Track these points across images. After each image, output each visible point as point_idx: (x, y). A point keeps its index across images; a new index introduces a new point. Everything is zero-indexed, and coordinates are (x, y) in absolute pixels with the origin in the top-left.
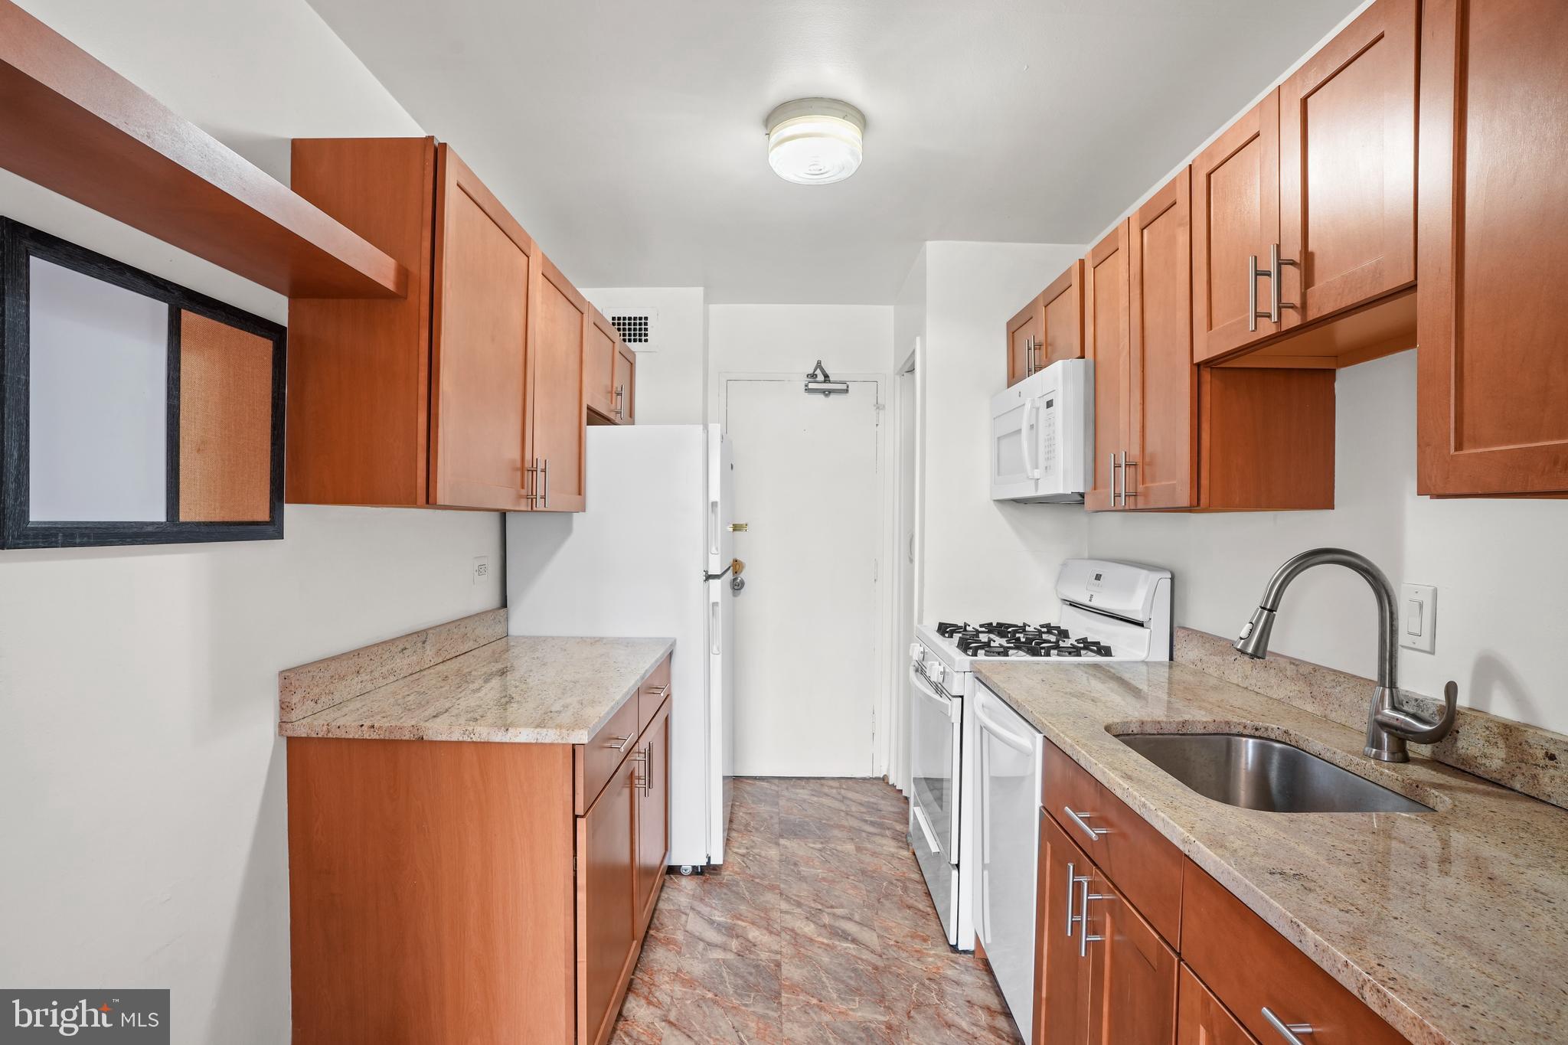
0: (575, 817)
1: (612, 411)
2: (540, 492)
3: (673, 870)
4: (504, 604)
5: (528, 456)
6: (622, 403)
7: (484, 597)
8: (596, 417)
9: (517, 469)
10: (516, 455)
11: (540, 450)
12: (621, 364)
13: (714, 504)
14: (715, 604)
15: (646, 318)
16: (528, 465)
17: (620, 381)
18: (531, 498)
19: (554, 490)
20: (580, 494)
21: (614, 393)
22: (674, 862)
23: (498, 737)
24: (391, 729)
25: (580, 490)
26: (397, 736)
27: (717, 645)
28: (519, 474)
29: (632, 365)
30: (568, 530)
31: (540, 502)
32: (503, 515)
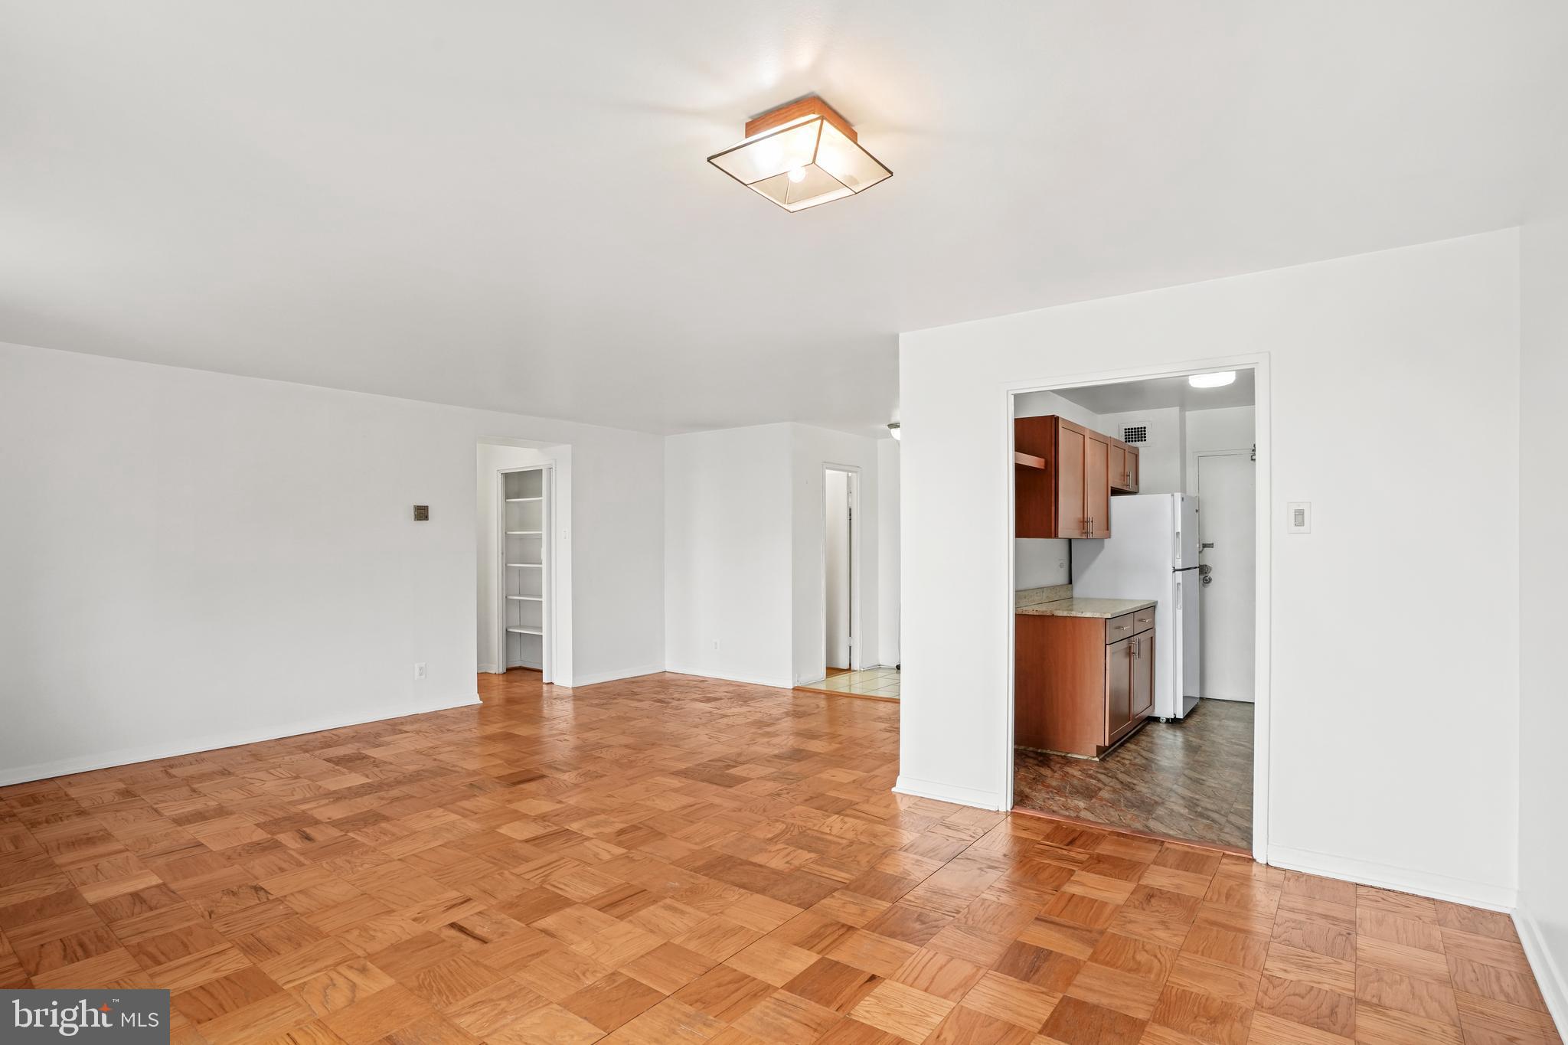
0: (1106, 645)
1: (1124, 485)
2: (1091, 531)
3: (1157, 720)
4: (1070, 582)
5: (1086, 516)
6: (1131, 481)
7: (1061, 578)
8: (1116, 492)
9: (1081, 522)
10: (1081, 516)
11: (1091, 513)
12: (1129, 458)
13: (1178, 533)
14: (1179, 584)
15: (1145, 428)
16: (1086, 520)
17: (1130, 469)
18: (1087, 533)
19: (1096, 529)
20: (1108, 529)
21: (1125, 475)
22: (1156, 714)
23: (1079, 615)
24: (1043, 612)
25: (1108, 528)
26: (1044, 614)
27: (1180, 604)
28: (1082, 524)
29: (1137, 456)
30: (1102, 547)
31: (1091, 535)
32: (1070, 540)
